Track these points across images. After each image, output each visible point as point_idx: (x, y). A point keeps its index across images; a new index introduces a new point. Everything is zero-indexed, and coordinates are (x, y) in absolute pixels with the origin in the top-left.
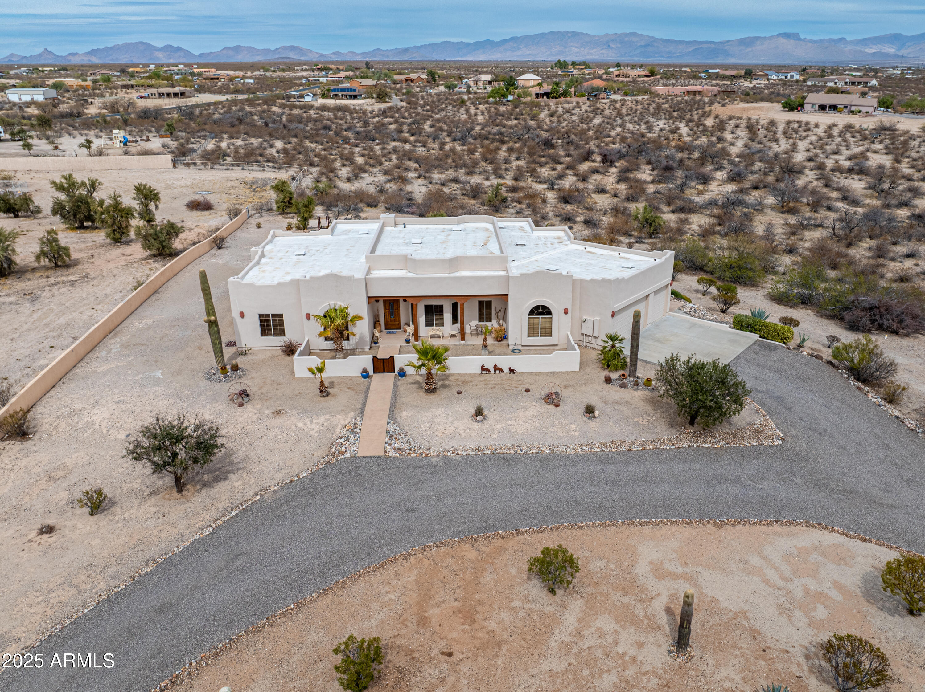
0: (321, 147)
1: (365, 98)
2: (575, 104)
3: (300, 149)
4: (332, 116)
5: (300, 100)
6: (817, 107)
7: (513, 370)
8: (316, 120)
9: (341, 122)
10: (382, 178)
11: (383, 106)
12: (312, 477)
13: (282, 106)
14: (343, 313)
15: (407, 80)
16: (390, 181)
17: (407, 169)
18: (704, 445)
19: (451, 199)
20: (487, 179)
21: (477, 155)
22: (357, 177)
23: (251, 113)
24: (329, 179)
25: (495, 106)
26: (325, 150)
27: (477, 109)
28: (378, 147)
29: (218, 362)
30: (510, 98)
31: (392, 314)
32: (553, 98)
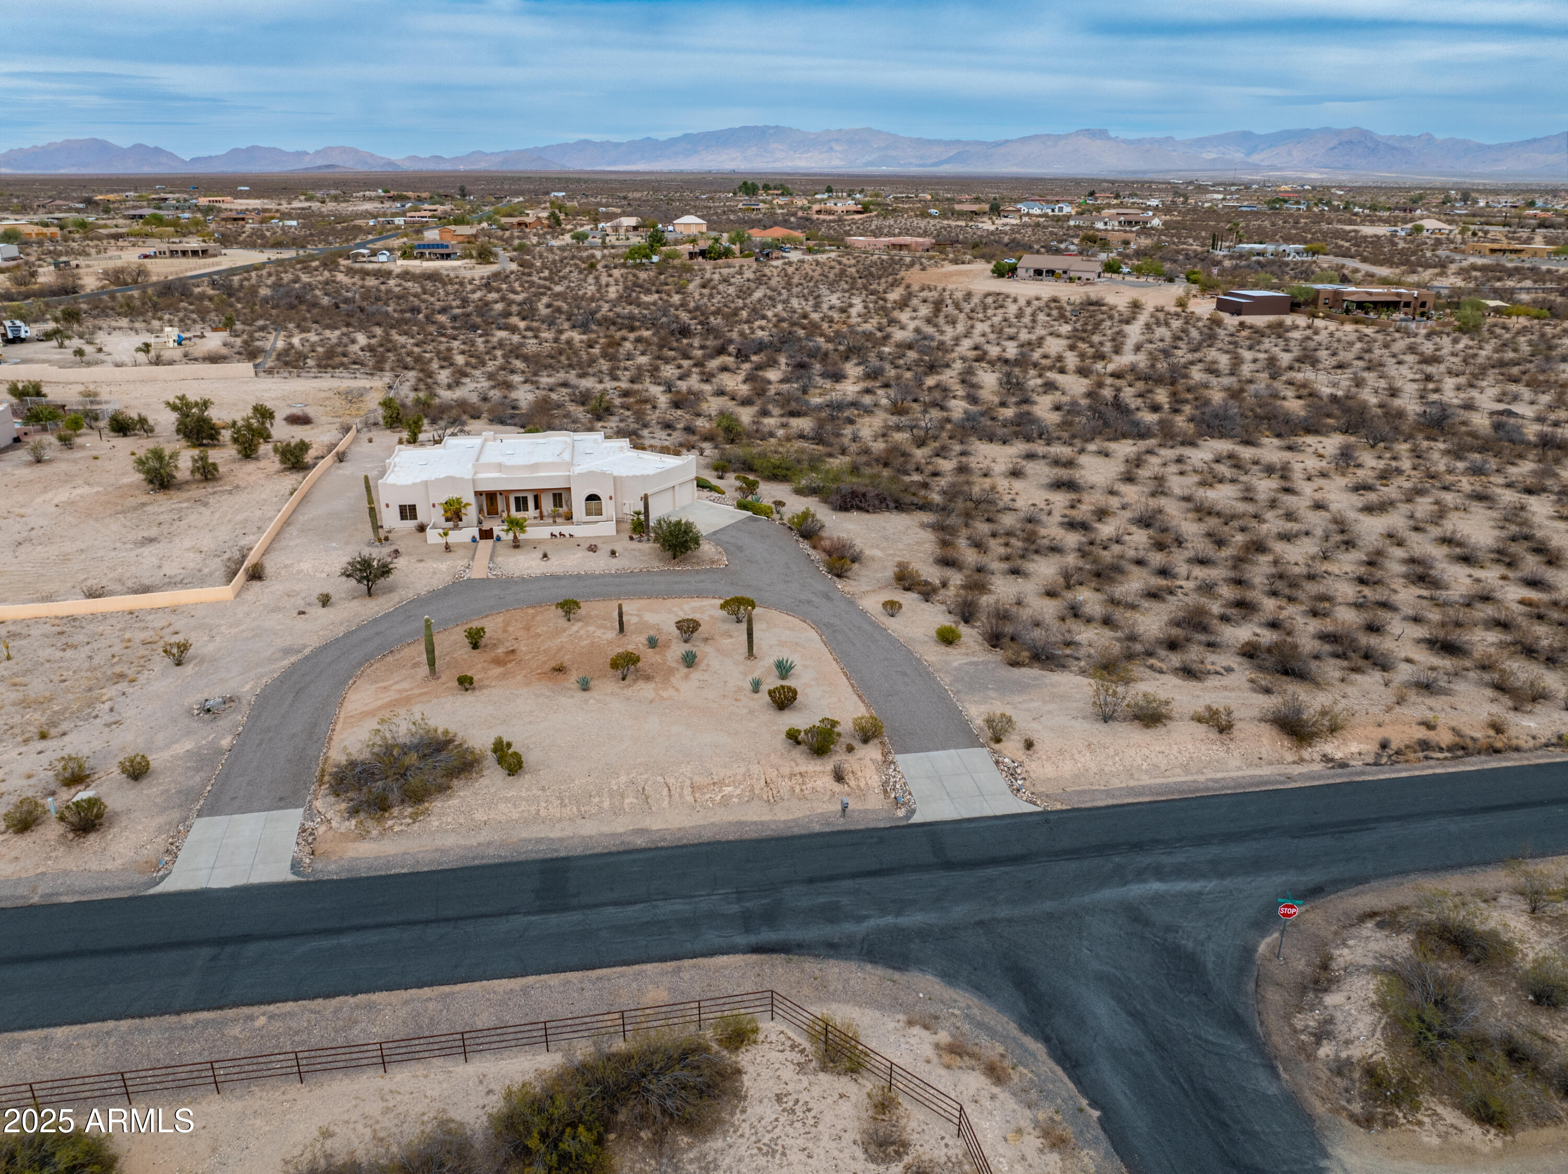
0: (412, 341)
1: (462, 257)
2: (736, 268)
3: (388, 345)
4: (419, 290)
5: (372, 259)
6: (1031, 272)
7: (572, 535)
8: (399, 297)
9: (432, 299)
10: (485, 384)
11: (487, 270)
12: (445, 588)
13: (350, 272)
14: (458, 501)
15: (520, 224)
16: (493, 387)
17: (513, 372)
18: (677, 569)
19: (559, 406)
20: (601, 382)
21: (596, 351)
22: (458, 383)
23: (310, 284)
24: (428, 387)
25: (634, 271)
26: (417, 345)
27: (610, 276)
28: (480, 340)
29: (375, 535)
30: (655, 259)
31: (492, 504)
32: (710, 258)
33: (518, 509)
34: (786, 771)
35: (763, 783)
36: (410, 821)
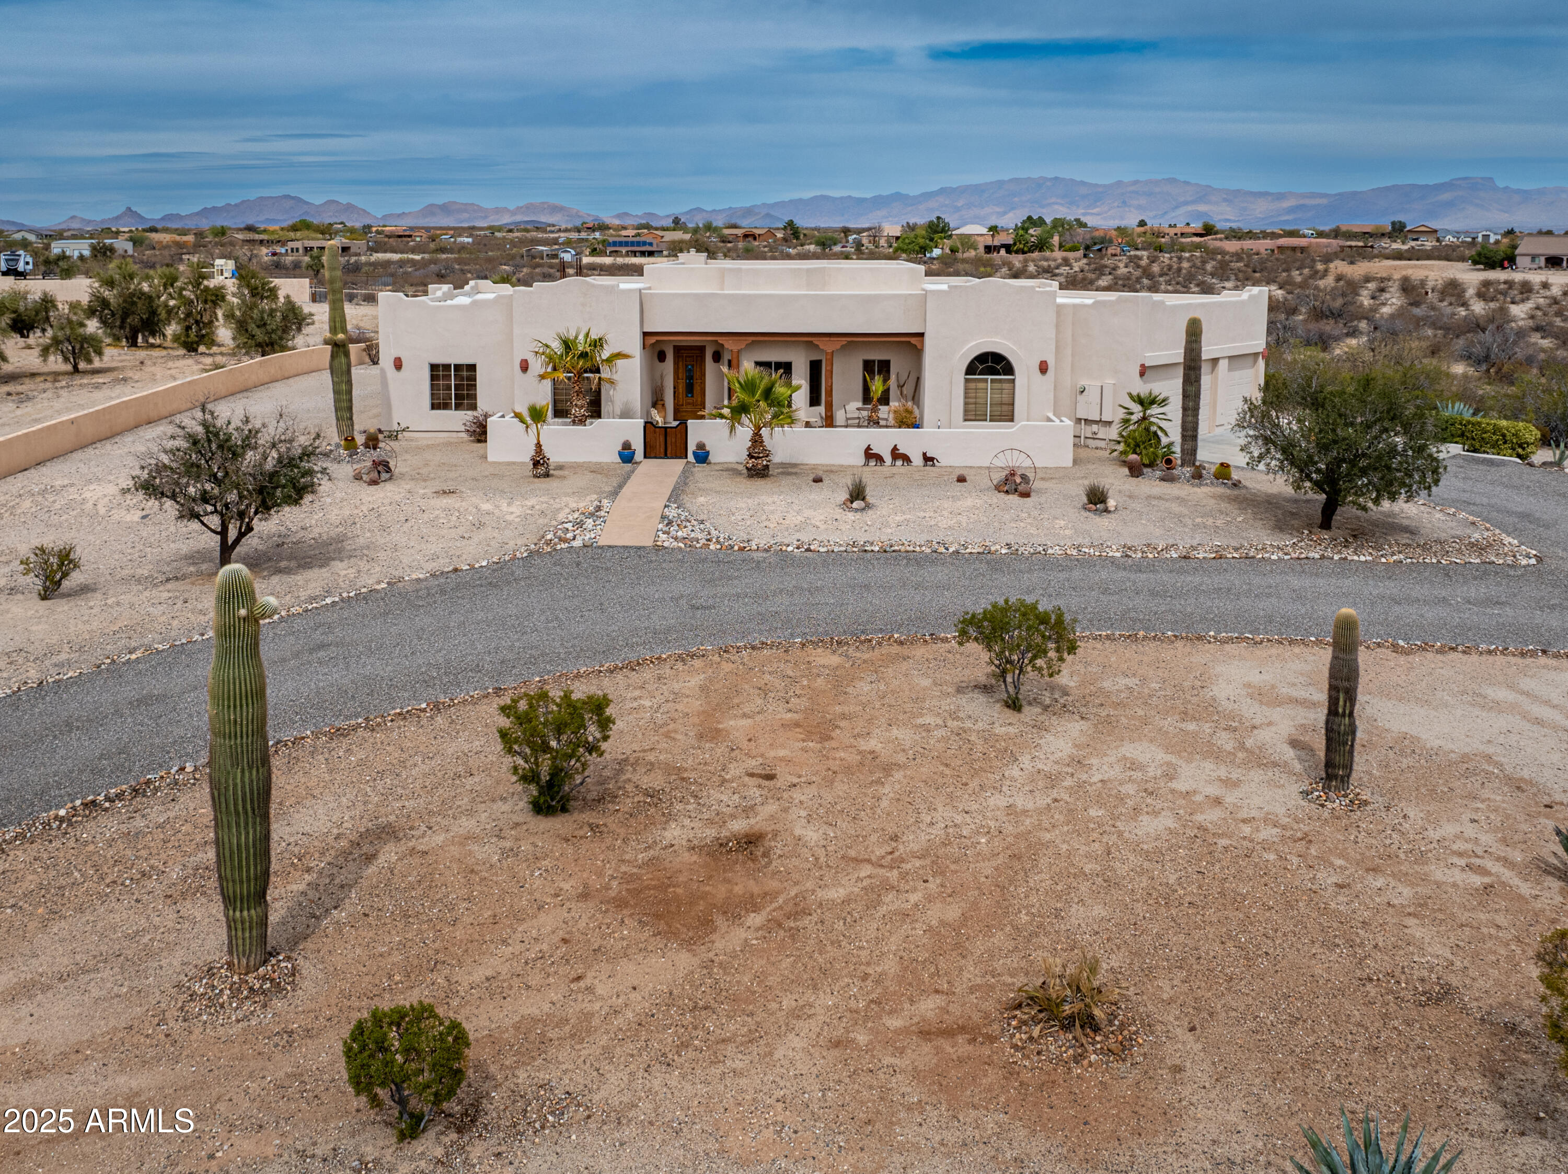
2: (1060, 261)
6: (1542, 263)
7: (932, 459)
15: (746, 236)
18: (1356, 558)
29: (340, 432)
30: (937, 252)
31: (690, 389)
32: (1017, 252)
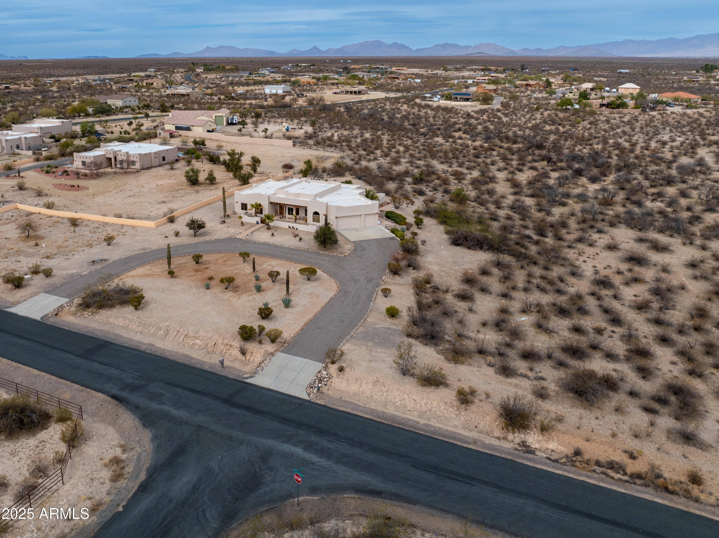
1: (475, 101)
5: (431, 99)
7: (297, 229)
11: (480, 107)
15: (527, 85)
30: (577, 106)
33: (289, 214)
34: (226, 342)
35: (213, 343)
36: (91, 314)
